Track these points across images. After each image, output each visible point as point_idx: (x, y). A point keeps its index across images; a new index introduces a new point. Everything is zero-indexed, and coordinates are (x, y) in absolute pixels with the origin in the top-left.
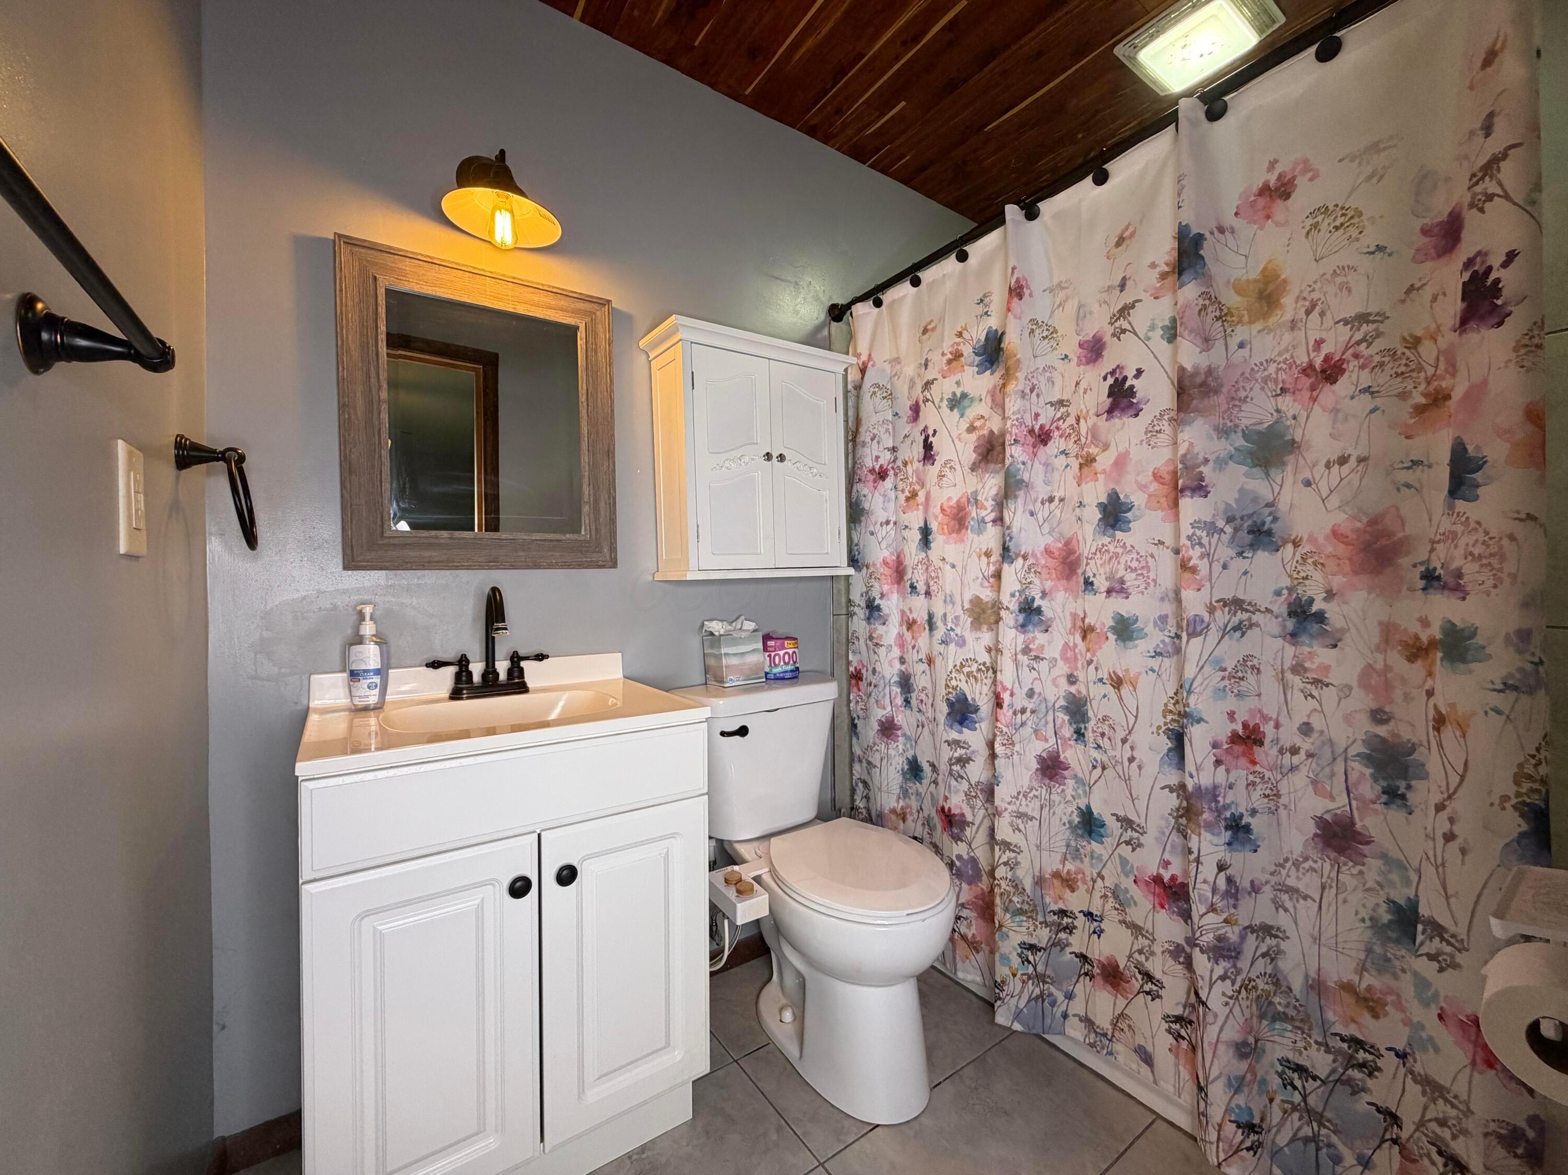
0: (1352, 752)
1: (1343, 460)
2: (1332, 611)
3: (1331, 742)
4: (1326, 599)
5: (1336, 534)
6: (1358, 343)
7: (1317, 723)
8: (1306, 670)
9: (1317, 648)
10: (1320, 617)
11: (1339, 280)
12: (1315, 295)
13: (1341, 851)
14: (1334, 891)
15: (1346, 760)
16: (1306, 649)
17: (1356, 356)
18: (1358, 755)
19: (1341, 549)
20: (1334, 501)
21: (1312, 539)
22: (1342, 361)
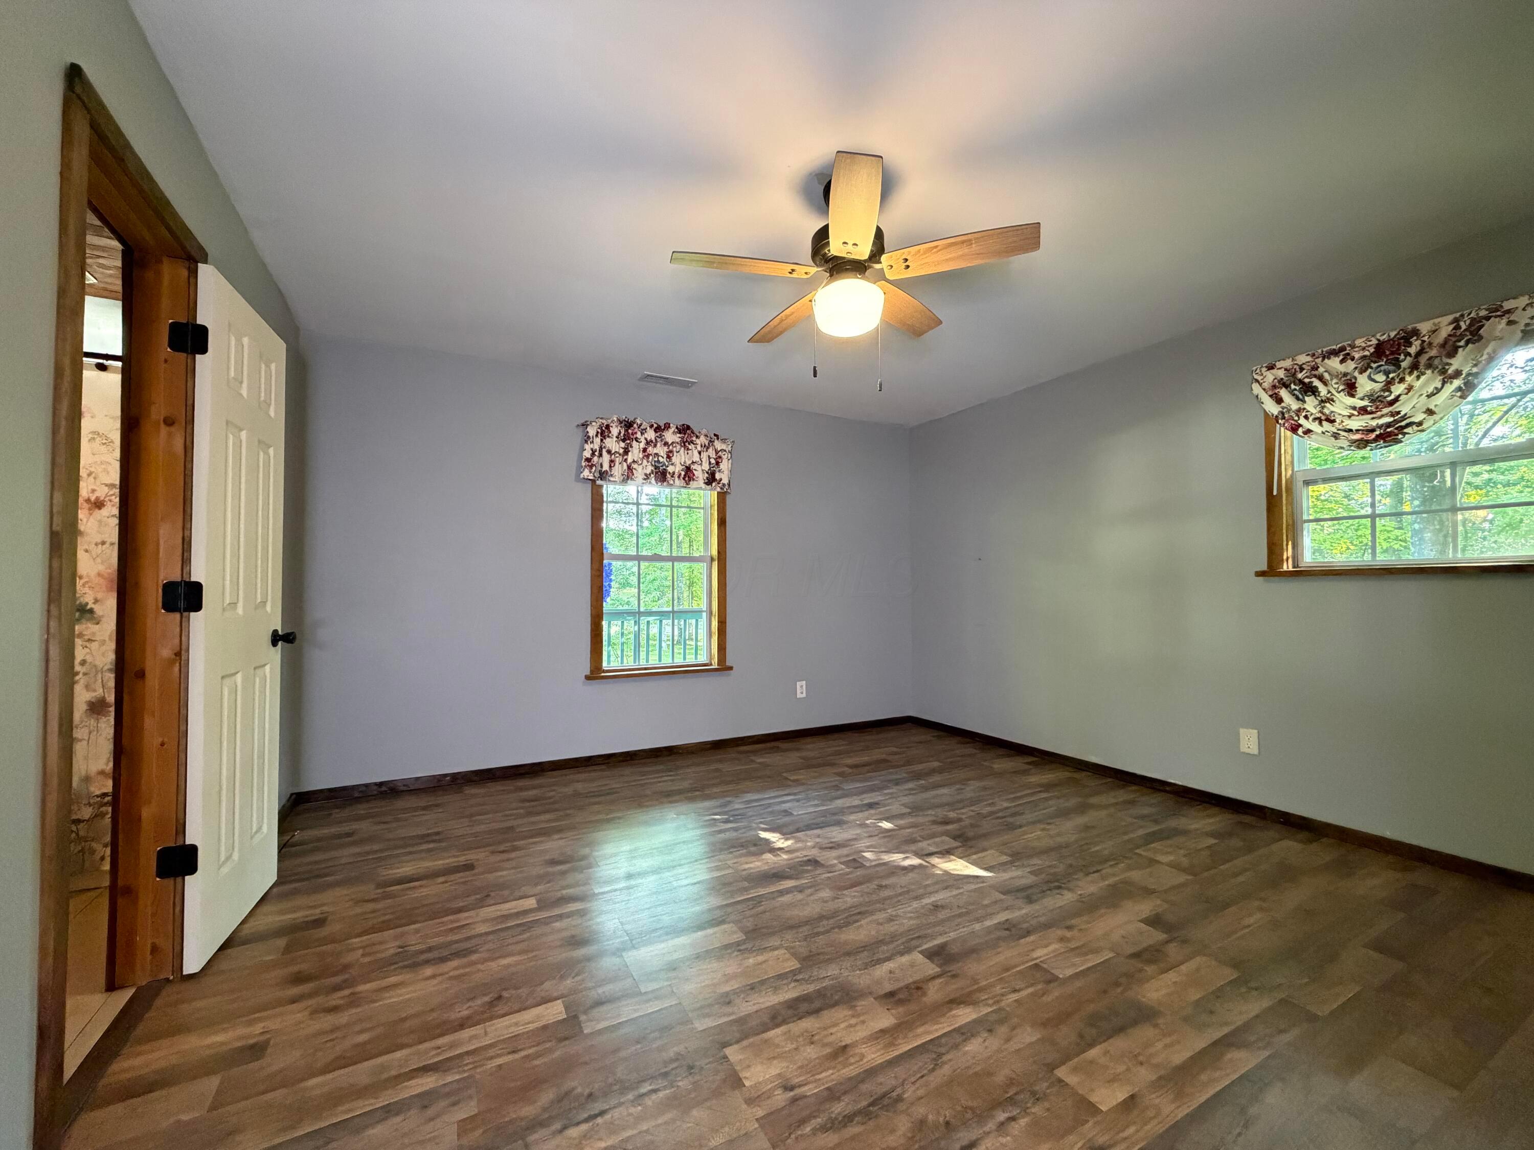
0: (106, 668)
1: (103, 543)
2: (98, 609)
3: (95, 666)
4: (94, 603)
5: (99, 575)
6: (112, 495)
7: (89, 659)
8: (84, 635)
9: (90, 625)
10: (91, 611)
11: (103, 466)
12: (92, 469)
13: (98, 714)
14: (95, 733)
15: (102, 672)
16: (84, 626)
17: (110, 501)
18: (108, 669)
19: (102, 581)
20: (99, 560)
21: (88, 576)
22: (104, 501)
